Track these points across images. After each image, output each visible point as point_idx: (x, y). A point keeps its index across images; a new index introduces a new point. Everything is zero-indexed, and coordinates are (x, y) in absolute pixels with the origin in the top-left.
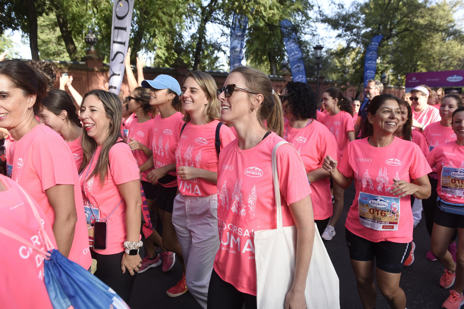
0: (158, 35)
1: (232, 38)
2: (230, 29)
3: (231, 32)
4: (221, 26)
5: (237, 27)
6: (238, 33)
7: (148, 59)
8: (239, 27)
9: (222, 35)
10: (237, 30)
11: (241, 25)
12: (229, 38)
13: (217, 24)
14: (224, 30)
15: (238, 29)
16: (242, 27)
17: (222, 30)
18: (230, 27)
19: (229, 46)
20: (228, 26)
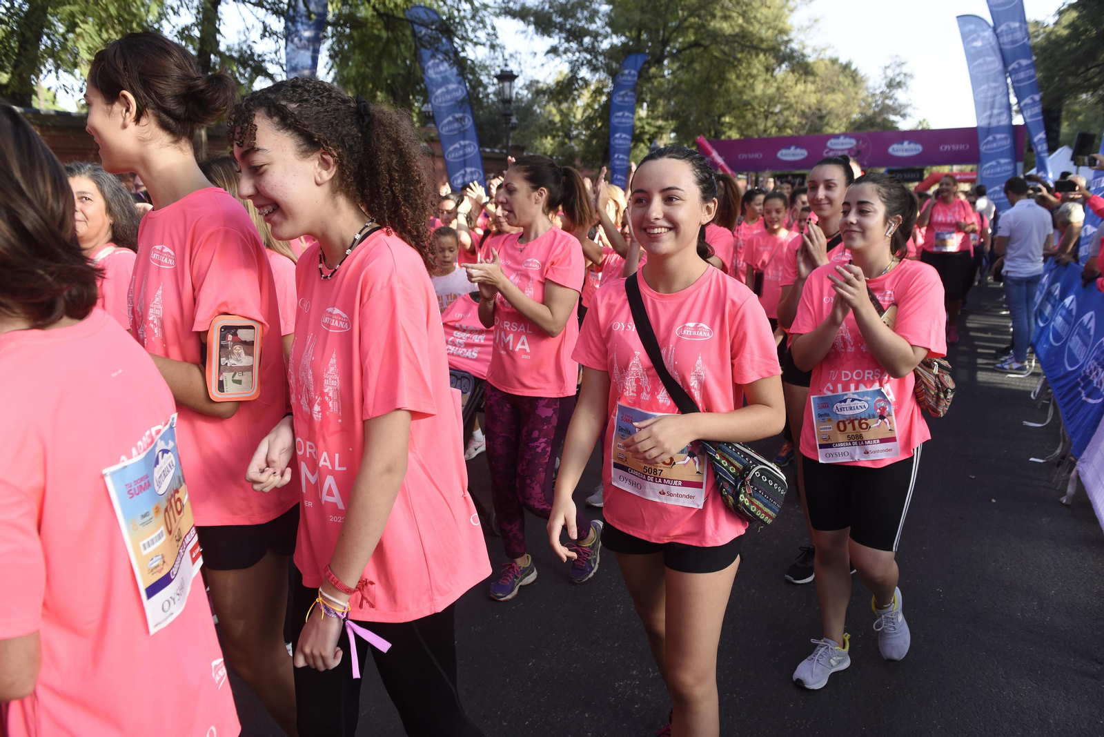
0: (81, 25)
1: (289, 43)
2: (282, 20)
3: (286, 28)
4: (261, 12)
5: (301, 17)
6: (305, 30)
7: (59, 90)
8: (306, 16)
9: (263, 36)
10: (302, 23)
11: (309, 13)
12: (282, 42)
13: (248, 4)
14: (267, 22)
15: (304, 19)
16: (313, 16)
17: (263, 23)
18: (283, 16)
19: (283, 61)
20: (277, 12)
